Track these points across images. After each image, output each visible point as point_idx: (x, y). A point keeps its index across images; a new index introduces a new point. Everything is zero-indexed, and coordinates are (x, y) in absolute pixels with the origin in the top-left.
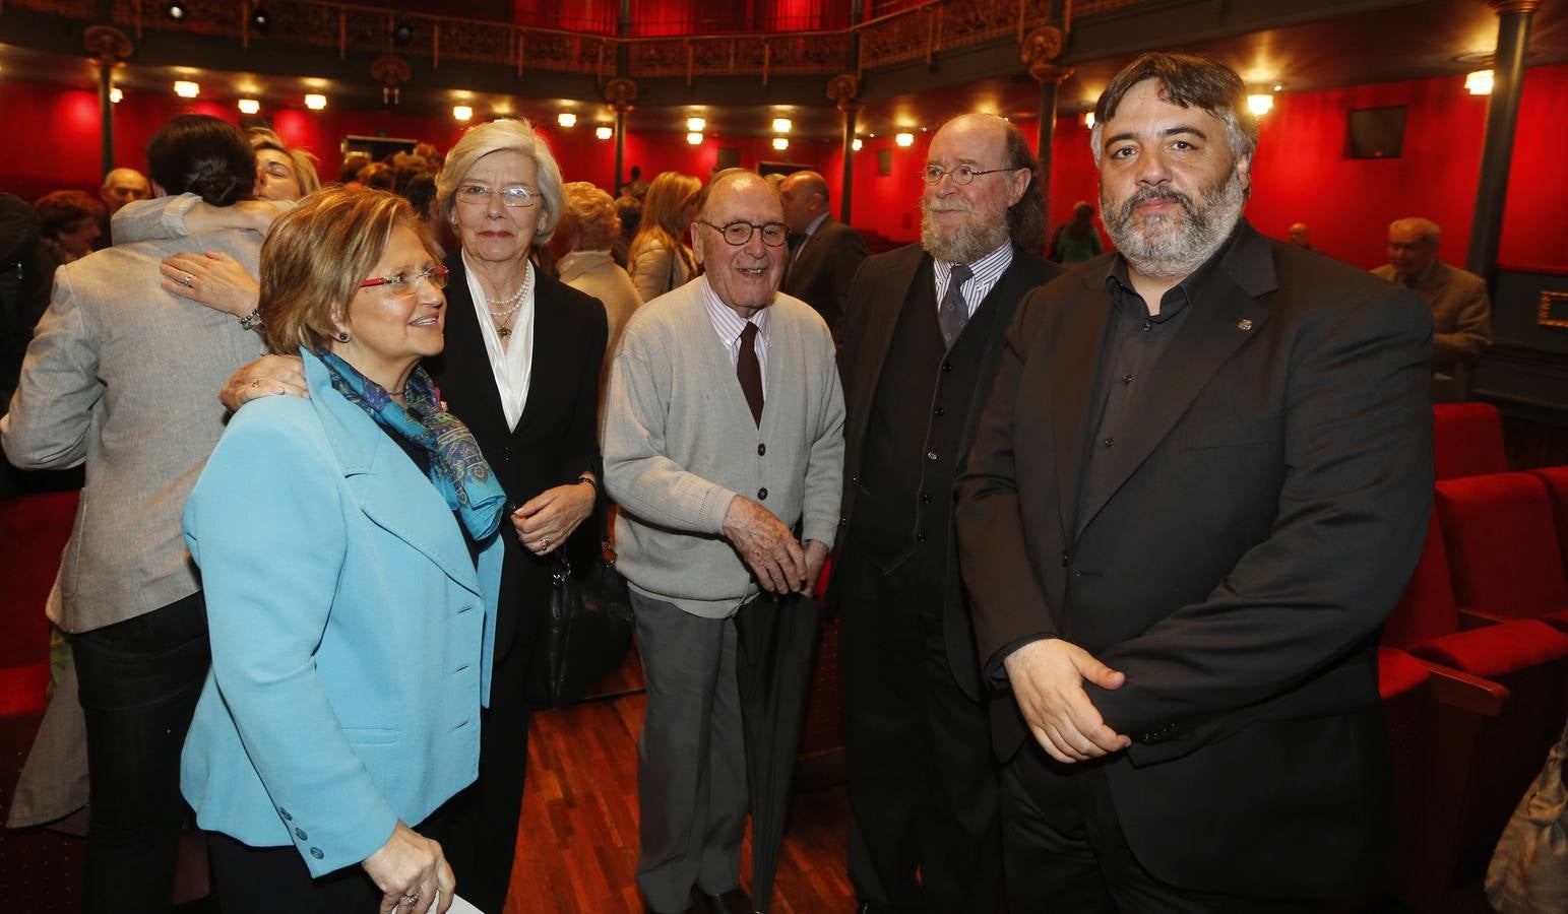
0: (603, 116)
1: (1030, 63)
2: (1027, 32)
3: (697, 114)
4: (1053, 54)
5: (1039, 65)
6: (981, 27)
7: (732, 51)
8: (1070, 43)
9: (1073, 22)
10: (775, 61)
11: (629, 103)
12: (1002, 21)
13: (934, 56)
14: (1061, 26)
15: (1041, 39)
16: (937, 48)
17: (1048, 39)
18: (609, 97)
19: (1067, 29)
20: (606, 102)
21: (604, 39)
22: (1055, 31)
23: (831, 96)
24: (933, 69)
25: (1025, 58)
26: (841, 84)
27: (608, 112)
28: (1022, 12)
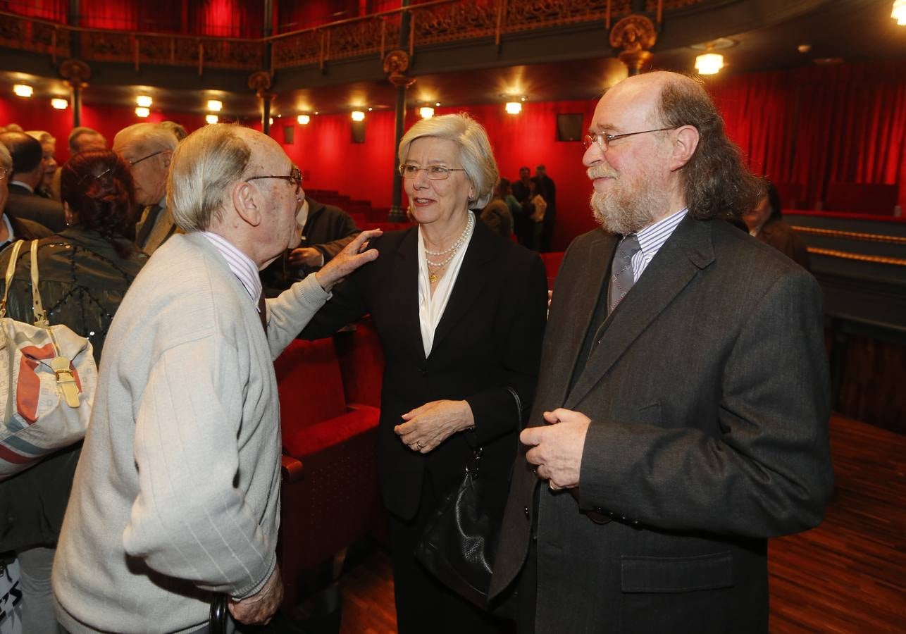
0: (58, 89)
1: (389, 73)
2: (386, 53)
3: (145, 93)
4: (403, 69)
5: (394, 75)
6: (356, 46)
7: (172, 47)
8: (413, 63)
9: (415, 48)
10: (208, 58)
11: (84, 81)
12: (369, 44)
13: (326, 63)
14: (407, 51)
15: (395, 58)
16: (327, 58)
17: (400, 58)
18: (64, 74)
19: (411, 53)
20: (61, 78)
21: (57, 26)
22: (404, 54)
23: (251, 86)
24: (325, 72)
25: (386, 69)
26: (259, 78)
27: (63, 87)
28: (383, 39)
